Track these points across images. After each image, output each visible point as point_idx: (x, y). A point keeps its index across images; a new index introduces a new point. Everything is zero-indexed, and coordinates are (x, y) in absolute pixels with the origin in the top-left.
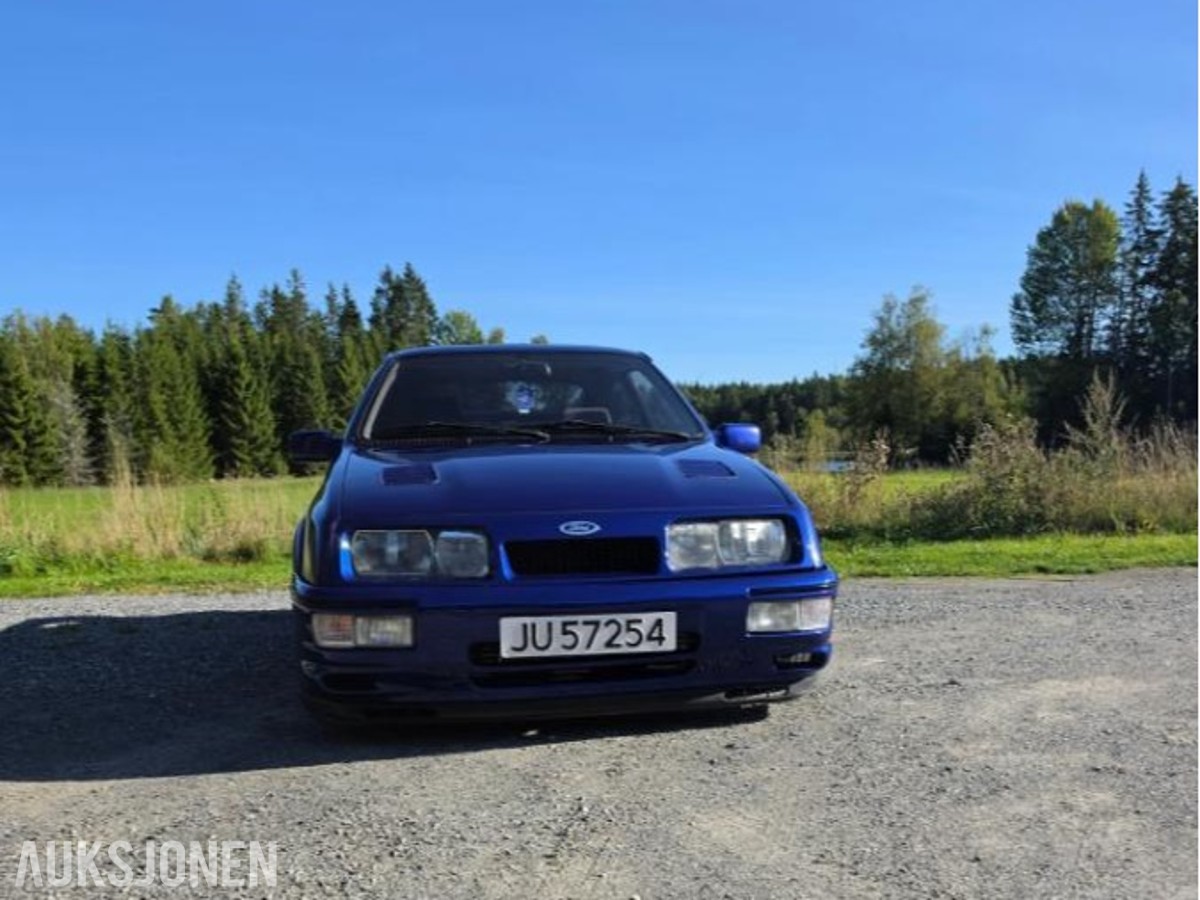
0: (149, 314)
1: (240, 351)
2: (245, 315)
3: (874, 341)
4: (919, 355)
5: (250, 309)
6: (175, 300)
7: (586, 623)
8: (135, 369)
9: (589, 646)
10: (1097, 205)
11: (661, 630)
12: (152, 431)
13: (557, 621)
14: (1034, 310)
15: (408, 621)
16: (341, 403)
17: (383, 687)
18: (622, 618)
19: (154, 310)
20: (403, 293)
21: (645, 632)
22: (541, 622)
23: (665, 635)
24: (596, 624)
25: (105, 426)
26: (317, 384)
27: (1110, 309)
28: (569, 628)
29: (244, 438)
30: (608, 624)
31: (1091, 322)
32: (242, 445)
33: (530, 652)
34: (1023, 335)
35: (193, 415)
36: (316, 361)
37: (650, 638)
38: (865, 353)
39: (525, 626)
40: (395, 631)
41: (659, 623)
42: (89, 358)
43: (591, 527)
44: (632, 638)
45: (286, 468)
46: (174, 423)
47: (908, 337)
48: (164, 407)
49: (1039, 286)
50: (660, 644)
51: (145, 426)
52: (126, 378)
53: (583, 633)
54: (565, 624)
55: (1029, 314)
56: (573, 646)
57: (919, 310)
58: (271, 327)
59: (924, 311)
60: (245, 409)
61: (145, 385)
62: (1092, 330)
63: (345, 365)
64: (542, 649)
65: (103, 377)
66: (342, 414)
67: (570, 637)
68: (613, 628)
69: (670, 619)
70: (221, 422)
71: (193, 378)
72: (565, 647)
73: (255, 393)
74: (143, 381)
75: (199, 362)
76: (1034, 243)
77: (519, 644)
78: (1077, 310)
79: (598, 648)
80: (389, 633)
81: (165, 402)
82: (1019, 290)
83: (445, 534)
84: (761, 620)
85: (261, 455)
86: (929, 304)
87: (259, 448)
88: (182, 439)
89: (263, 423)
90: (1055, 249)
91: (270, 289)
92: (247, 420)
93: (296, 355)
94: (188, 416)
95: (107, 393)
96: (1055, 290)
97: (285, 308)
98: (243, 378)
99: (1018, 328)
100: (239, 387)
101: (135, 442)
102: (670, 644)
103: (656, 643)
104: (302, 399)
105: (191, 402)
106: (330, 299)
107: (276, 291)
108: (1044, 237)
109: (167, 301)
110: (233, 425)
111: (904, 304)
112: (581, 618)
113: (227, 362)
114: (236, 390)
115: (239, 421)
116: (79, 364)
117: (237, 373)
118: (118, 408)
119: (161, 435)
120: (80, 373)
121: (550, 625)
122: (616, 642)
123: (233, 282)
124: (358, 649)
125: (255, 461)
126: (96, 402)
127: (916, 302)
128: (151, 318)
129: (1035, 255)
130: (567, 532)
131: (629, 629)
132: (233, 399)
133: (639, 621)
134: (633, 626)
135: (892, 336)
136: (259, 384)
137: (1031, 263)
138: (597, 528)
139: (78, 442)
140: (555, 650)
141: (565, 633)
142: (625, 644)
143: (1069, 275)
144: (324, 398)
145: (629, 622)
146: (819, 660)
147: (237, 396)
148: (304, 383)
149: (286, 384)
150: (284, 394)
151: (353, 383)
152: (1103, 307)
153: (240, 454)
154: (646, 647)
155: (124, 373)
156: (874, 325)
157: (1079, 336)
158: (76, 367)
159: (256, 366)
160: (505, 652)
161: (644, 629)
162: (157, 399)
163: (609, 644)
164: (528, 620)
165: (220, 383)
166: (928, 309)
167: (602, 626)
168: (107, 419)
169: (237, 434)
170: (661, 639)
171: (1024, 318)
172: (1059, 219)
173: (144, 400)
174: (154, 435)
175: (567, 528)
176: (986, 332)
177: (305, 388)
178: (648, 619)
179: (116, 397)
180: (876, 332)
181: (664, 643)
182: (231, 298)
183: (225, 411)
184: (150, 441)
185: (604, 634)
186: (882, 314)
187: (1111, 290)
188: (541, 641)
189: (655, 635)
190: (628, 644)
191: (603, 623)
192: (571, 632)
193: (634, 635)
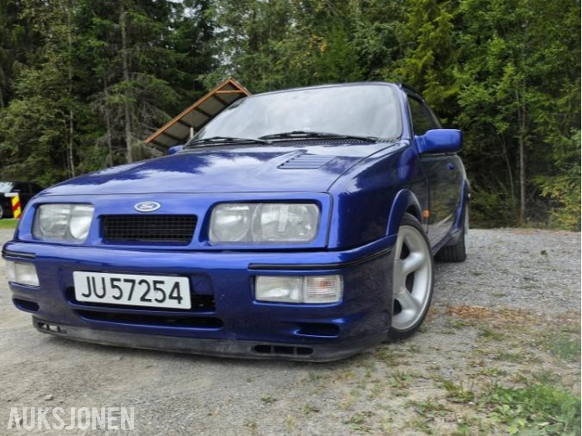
7: (126, 281)
9: (130, 299)
11: (179, 291)
13: (108, 276)
18: (150, 279)
21: (167, 292)
22: (98, 276)
23: (182, 295)
24: (133, 281)
28: (116, 283)
30: (141, 282)
33: (93, 299)
37: (171, 297)
39: (88, 278)
41: (177, 285)
43: (155, 206)
44: (160, 296)
50: (179, 302)
53: (126, 287)
56: (120, 297)
64: (101, 297)
67: (117, 290)
69: (184, 282)
72: (114, 297)
77: (87, 293)
79: (136, 301)
102: (186, 304)
103: (176, 301)
112: (123, 277)
121: (103, 279)
122: (147, 297)
130: (138, 209)
131: (156, 289)
133: (162, 282)
134: (158, 286)
138: (159, 206)
140: (108, 300)
141: (114, 287)
142: (154, 300)
145: (155, 282)
154: (170, 304)
160: (79, 297)
161: (167, 289)
163: (143, 299)
164: (91, 275)
167: (137, 284)
170: (179, 299)
175: (139, 206)
178: (169, 282)
181: (182, 302)
185: (140, 290)
188: (99, 291)
189: (175, 295)
190: (156, 300)
191: (137, 282)
192: (117, 287)
193: (160, 293)
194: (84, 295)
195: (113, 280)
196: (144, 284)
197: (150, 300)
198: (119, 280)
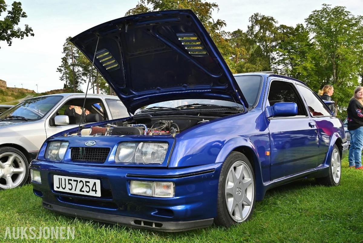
7: (74, 181)
9: (75, 190)
11: (96, 187)
13: (67, 178)
18: (84, 180)
22: (63, 177)
23: (97, 189)
24: (77, 181)
28: (70, 182)
30: (81, 181)
33: (61, 190)
37: (92, 190)
39: (59, 178)
41: (95, 184)
44: (88, 189)
50: (96, 193)
53: (74, 184)
56: (71, 190)
64: (64, 189)
67: (70, 185)
69: (98, 182)
72: (69, 189)
79: (78, 192)
102: (99, 194)
103: (94, 192)
112: (73, 178)
121: (65, 179)
130: (86, 144)
131: (86, 185)
133: (89, 182)
134: (87, 184)
140: (67, 190)
141: (69, 183)
145: (86, 182)
154: (92, 194)
160: (55, 189)
161: (90, 186)
163: (81, 191)
170: (96, 191)
178: (92, 181)
185: (80, 185)
189: (94, 189)
190: (86, 191)
191: (79, 181)
193: (88, 187)
194: (57, 187)
195: (69, 180)
196: (81, 183)
197: (83, 191)
198: (71, 180)
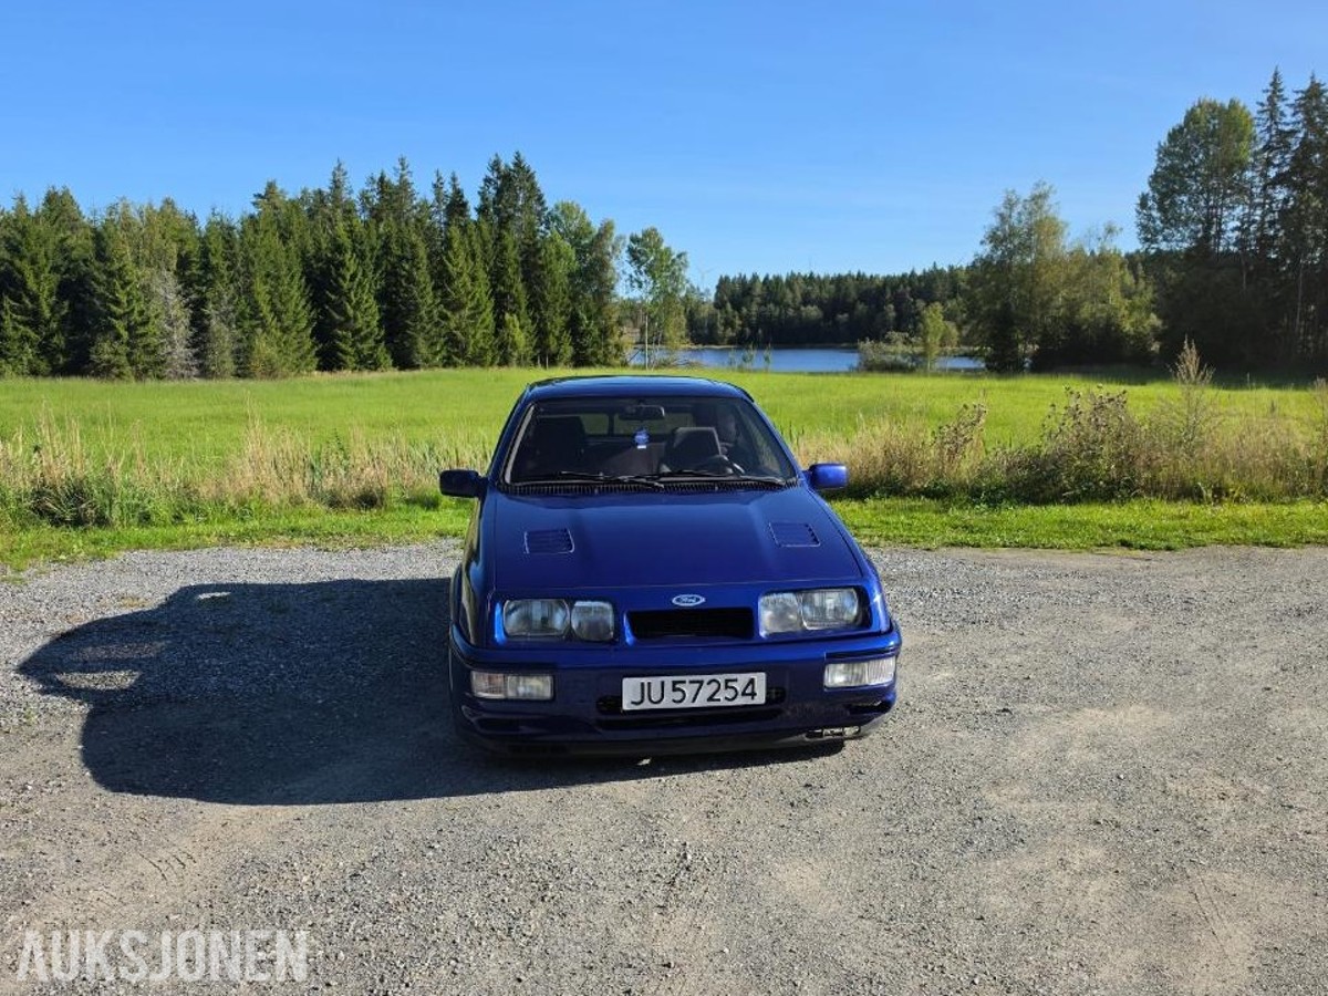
0: (254, 200)
1: (346, 241)
2: (351, 203)
3: (994, 239)
4: (1040, 253)
5: (355, 197)
6: (279, 187)
7: (691, 682)
8: (240, 259)
9: (694, 700)
10: (1233, 105)
11: (753, 688)
12: (255, 323)
13: (668, 680)
14: (1161, 209)
15: (548, 679)
16: (446, 295)
17: (525, 730)
18: (721, 678)
19: (259, 196)
20: (511, 183)
21: (740, 690)
22: (656, 681)
23: (757, 691)
24: (701, 683)
25: (208, 317)
26: (423, 276)
27: (1239, 211)
28: (678, 686)
29: (347, 330)
30: (709, 683)
31: (1220, 224)
32: (345, 337)
33: (646, 705)
34: (1149, 234)
35: (297, 305)
36: (422, 252)
37: (744, 694)
38: (985, 250)
39: (642, 684)
40: (537, 686)
41: (752, 681)
42: (192, 247)
43: (698, 600)
44: (730, 694)
45: (390, 361)
46: (278, 314)
47: (1029, 234)
48: (268, 297)
49: (1166, 185)
50: (752, 699)
51: (249, 317)
52: (229, 268)
53: (689, 689)
54: (675, 683)
55: (1155, 214)
56: (681, 701)
57: (1040, 208)
58: (376, 214)
59: (1045, 208)
60: (350, 301)
61: (249, 275)
62: (1220, 232)
63: (452, 256)
64: (656, 702)
65: (206, 267)
66: (447, 306)
67: (679, 693)
68: (714, 685)
69: (760, 679)
70: (325, 313)
71: (297, 269)
72: (674, 701)
73: (360, 283)
74: (248, 271)
75: (304, 252)
76: (1164, 139)
77: (638, 699)
78: (1205, 211)
79: (701, 702)
80: (532, 687)
81: (269, 293)
82: (1147, 189)
83: (578, 604)
84: (836, 677)
85: (365, 347)
86: (1052, 200)
87: (364, 339)
88: (285, 330)
89: (367, 314)
90: (1186, 148)
91: (377, 177)
92: (351, 312)
93: (402, 246)
94: (291, 306)
95: (210, 284)
96: (1184, 190)
97: (391, 196)
98: (348, 269)
99: (1144, 228)
100: (344, 279)
101: (237, 333)
102: (760, 699)
103: (749, 698)
104: (407, 291)
105: (295, 293)
106: (437, 187)
107: (382, 179)
108: (1174, 136)
109: (271, 186)
110: (337, 317)
111: (1025, 201)
112: (687, 678)
113: (332, 253)
114: (341, 281)
115: (343, 313)
116: (183, 253)
117: (342, 264)
118: (221, 298)
119: (264, 326)
120: (184, 262)
121: (663, 683)
122: (716, 697)
123: (339, 168)
124: (506, 700)
125: (359, 352)
126: (199, 292)
127: (1038, 199)
128: (254, 204)
129: (1164, 153)
130: (678, 604)
131: (727, 687)
132: (337, 290)
133: (736, 680)
134: (730, 684)
135: (1013, 234)
136: (364, 275)
137: (1160, 160)
138: (703, 600)
139: (181, 332)
140: (667, 704)
141: (675, 690)
142: (723, 698)
143: (1198, 174)
144: (429, 289)
145: (727, 681)
146: (886, 707)
147: (342, 287)
148: (410, 273)
149: (392, 274)
150: (388, 285)
151: (460, 274)
152: (1233, 208)
153: (343, 346)
154: (741, 701)
155: (227, 263)
156: (995, 222)
157: (1207, 237)
158: (179, 255)
159: (362, 256)
160: (626, 706)
161: (739, 687)
162: (261, 290)
163: (711, 699)
164: (645, 680)
165: (325, 273)
166: (1050, 206)
167: (705, 684)
168: (210, 310)
169: (341, 325)
170: (753, 694)
171: (1150, 217)
172: (1191, 117)
173: (248, 291)
174: (257, 326)
175: (678, 600)
176: (1110, 231)
177: (410, 279)
178: (743, 678)
179: (219, 287)
180: (997, 229)
181: (756, 697)
182: (337, 185)
183: (329, 301)
184: (253, 332)
185: (707, 691)
186: (1003, 210)
187: (1242, 190)
188: (655, 696)
189: (748, 691)
190: (726, 699)
191: (706, 682)
192: (679, 690)
193: (731, 691)
194: (633, 703)
198: (684, 682)
